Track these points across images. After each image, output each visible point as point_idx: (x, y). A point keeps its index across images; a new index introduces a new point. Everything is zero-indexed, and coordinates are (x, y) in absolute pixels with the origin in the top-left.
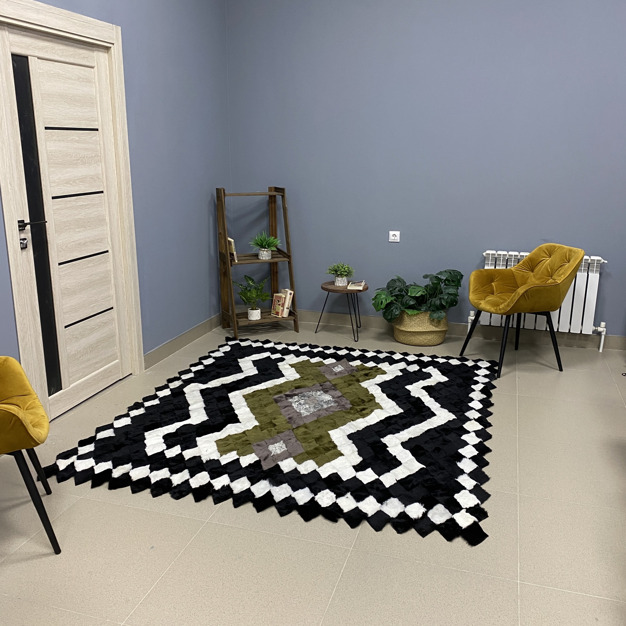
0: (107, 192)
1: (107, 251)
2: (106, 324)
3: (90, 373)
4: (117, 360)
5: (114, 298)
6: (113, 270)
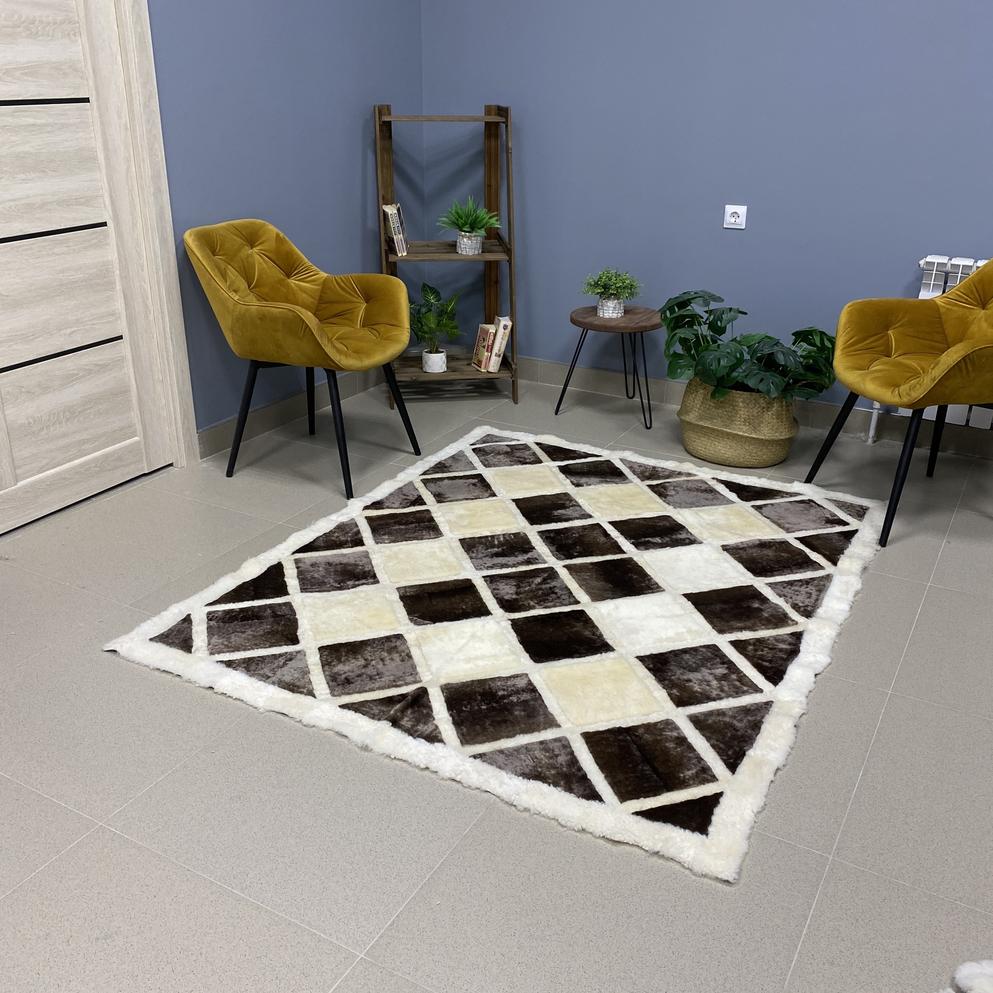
0: (98, 99)
1: (104, 224)
2: (103, 368)
3: (70, 461)
4: (136, 438)
5: (124, 318)
6: (117, 261)
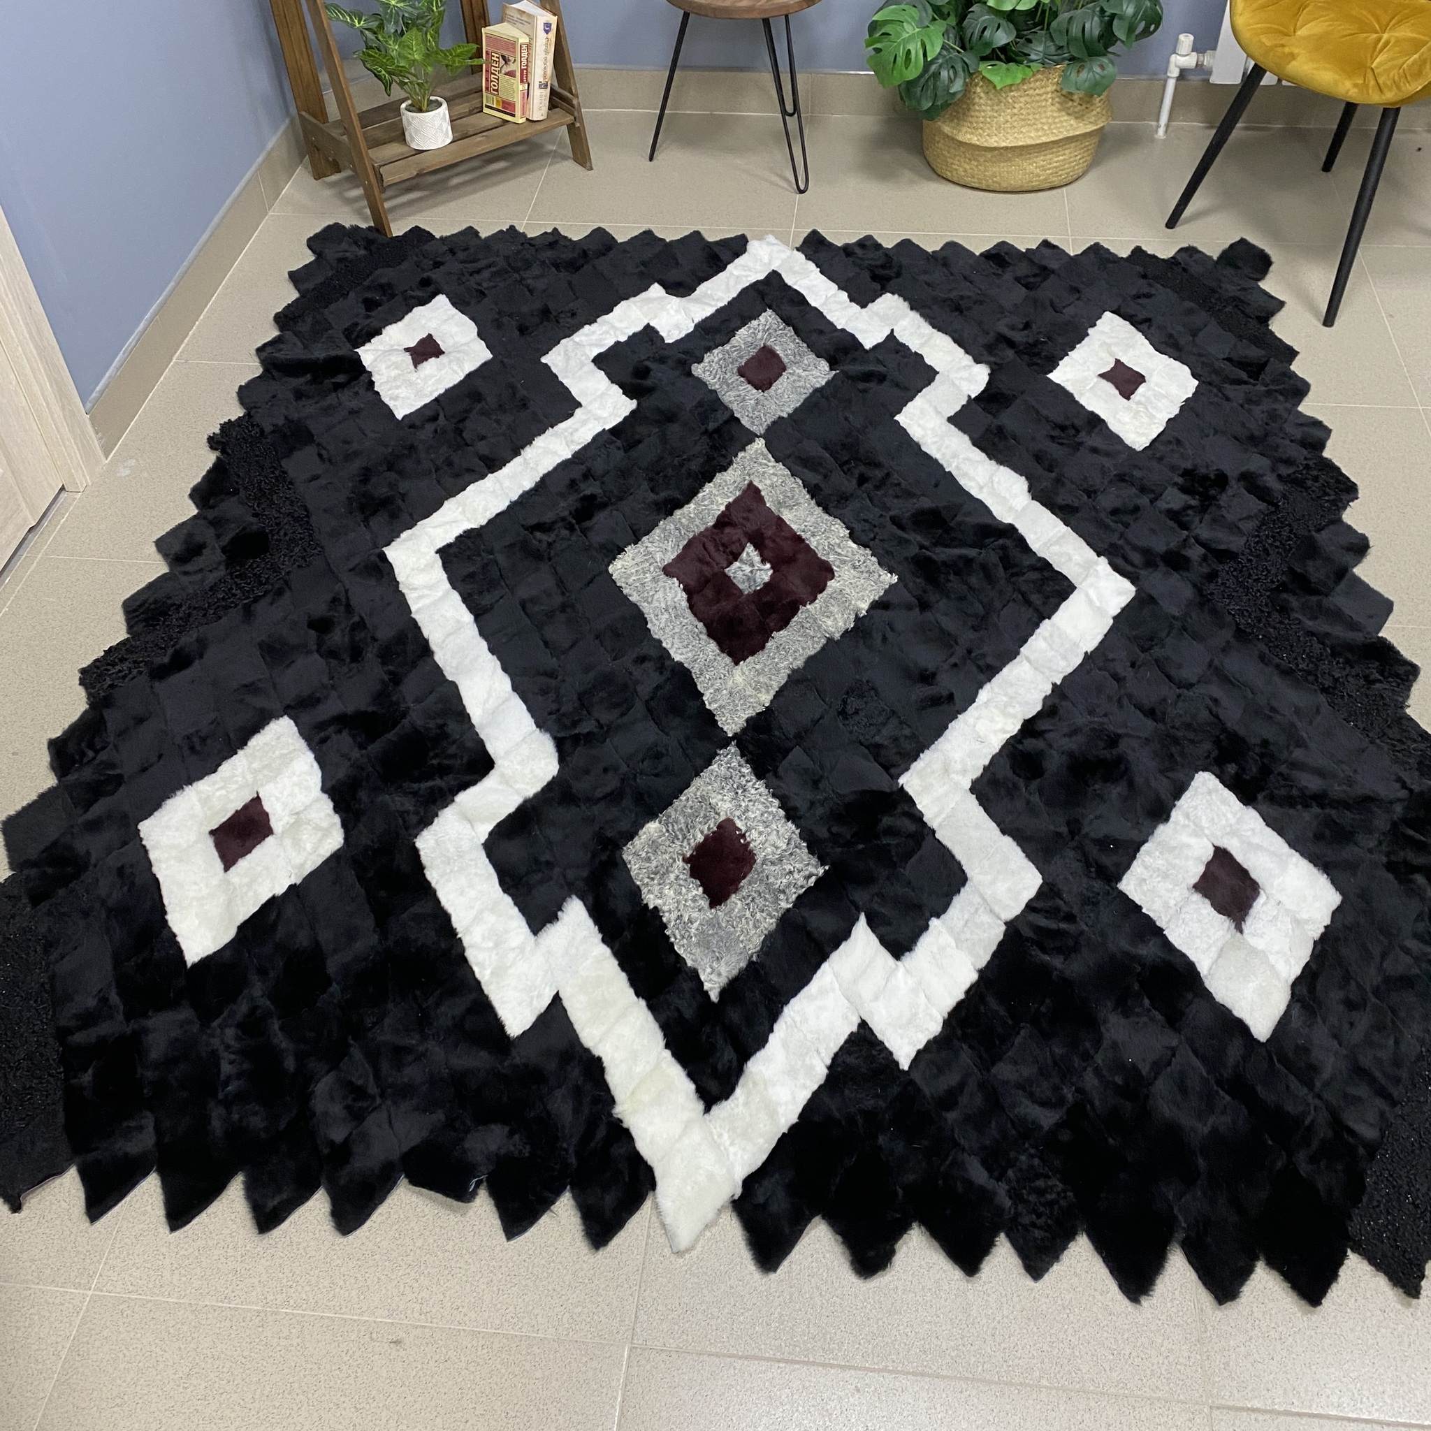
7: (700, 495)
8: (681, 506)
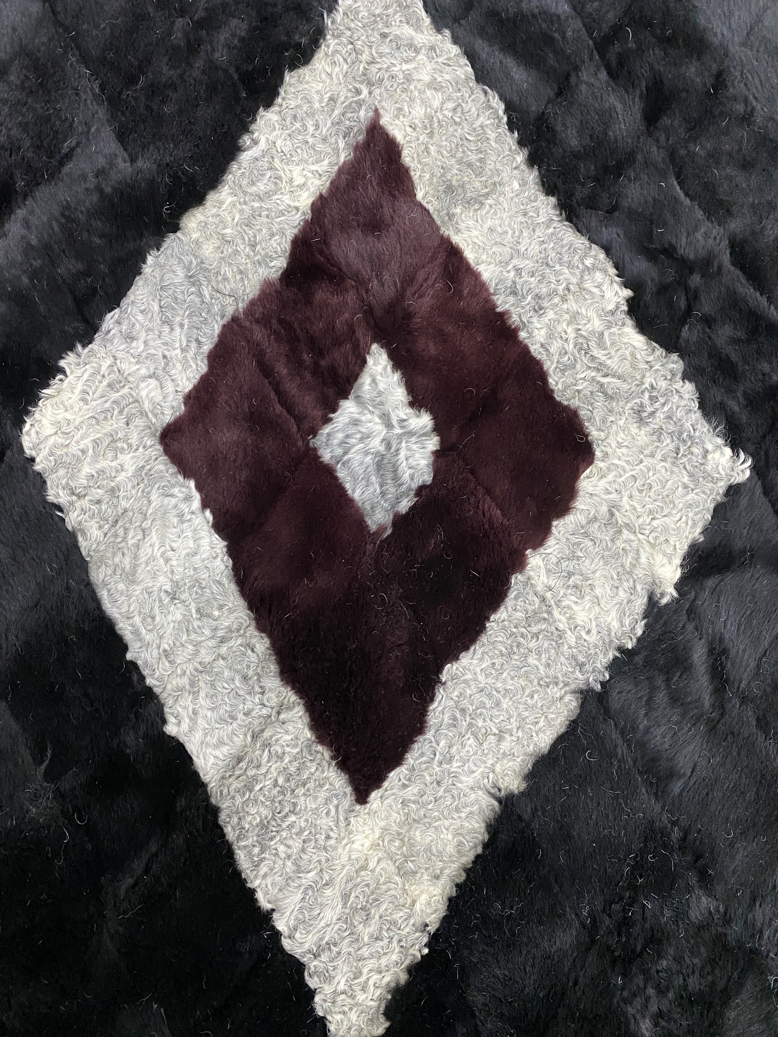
7: (245, 157)
8: (196, 198)
